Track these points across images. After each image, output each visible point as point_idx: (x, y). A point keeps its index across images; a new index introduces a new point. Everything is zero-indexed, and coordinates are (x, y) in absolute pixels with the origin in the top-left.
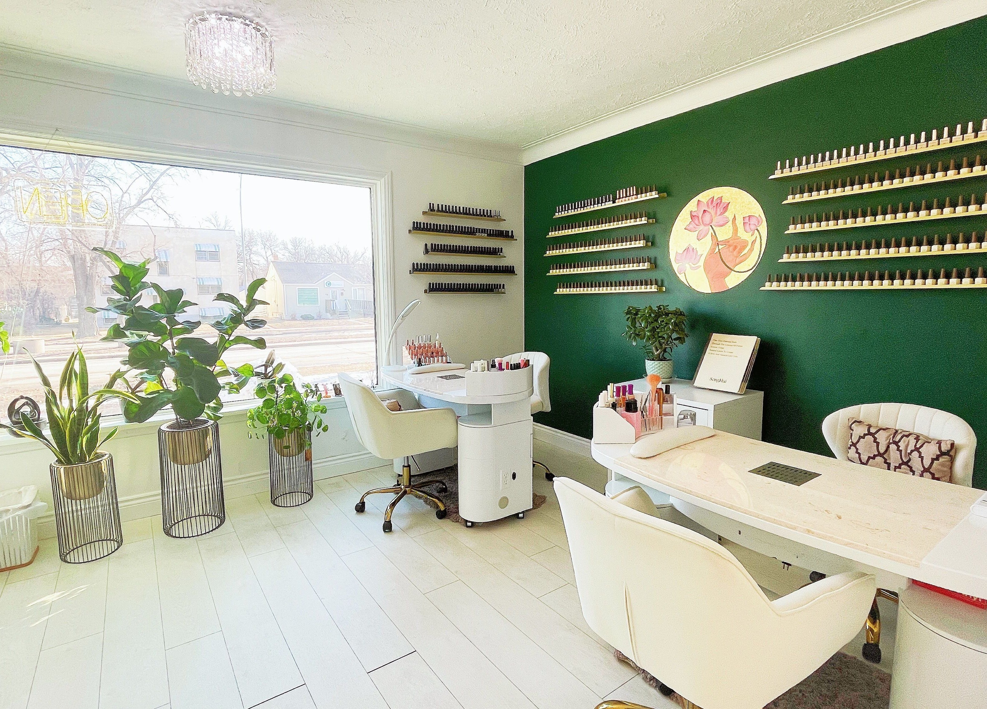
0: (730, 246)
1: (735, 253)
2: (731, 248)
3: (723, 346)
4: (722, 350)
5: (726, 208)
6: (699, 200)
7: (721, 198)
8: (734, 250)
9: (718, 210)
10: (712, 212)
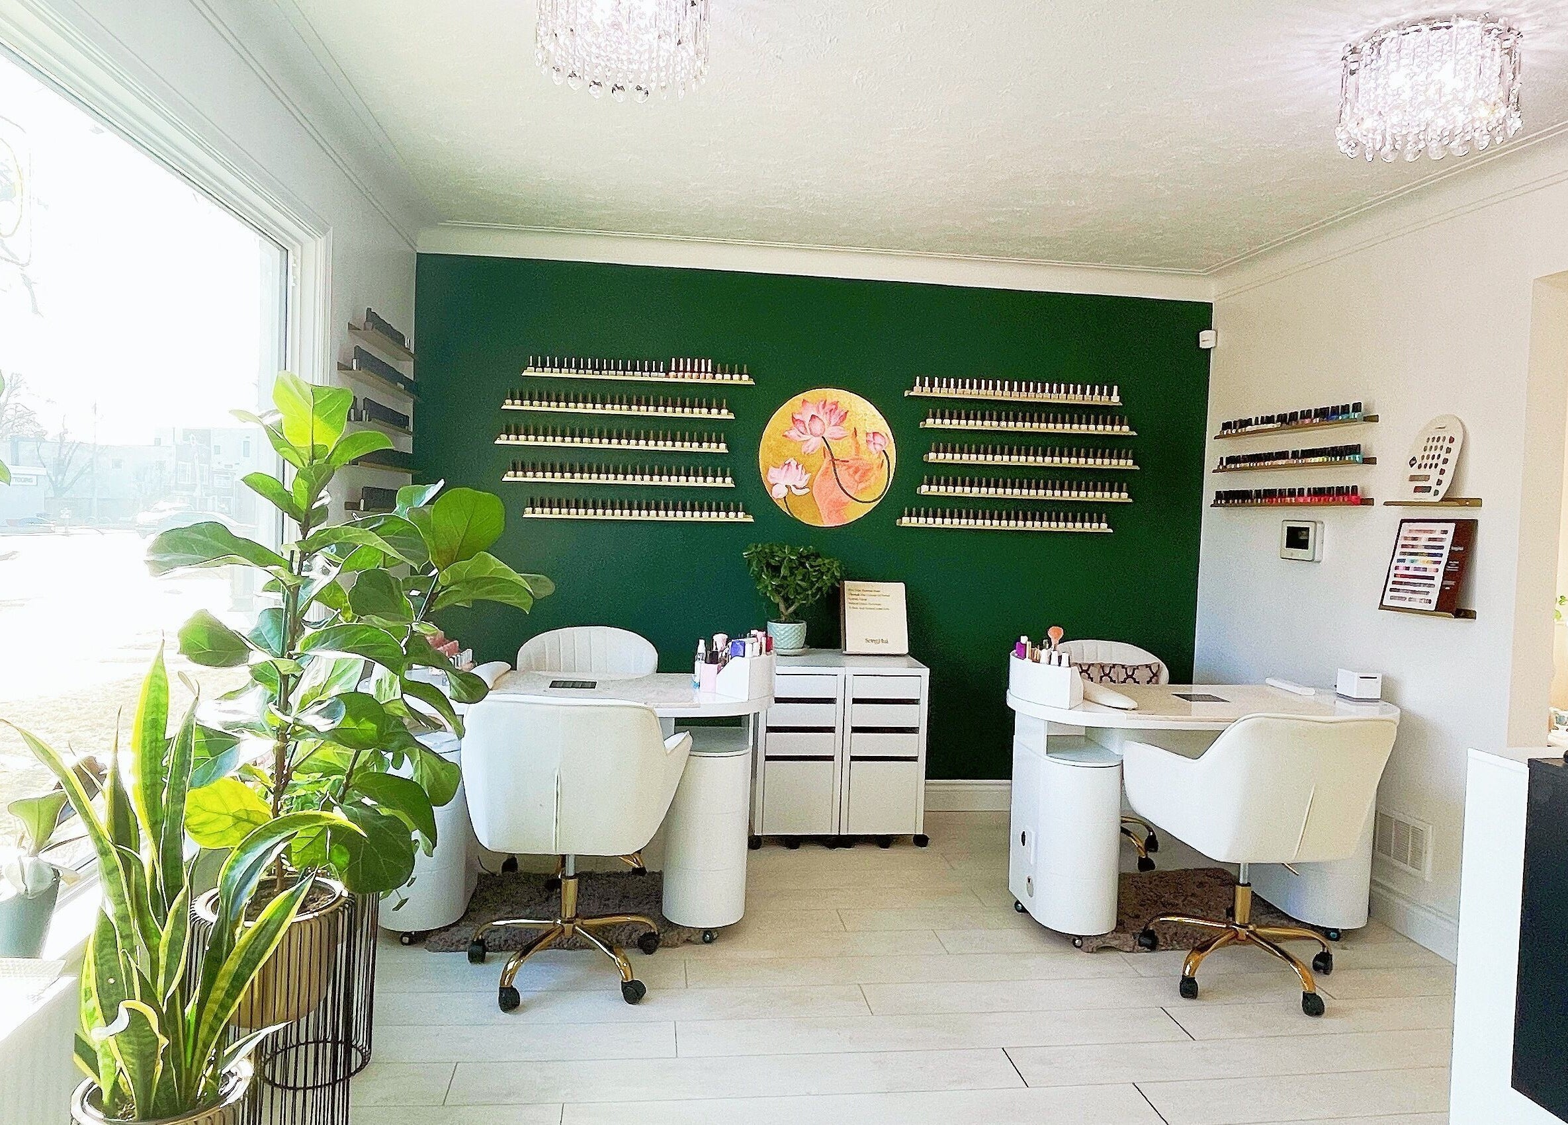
0: (849, 467)
1: (857, 477)
2: (851, 471)
3: (864, 597)
4: (864, 602)
5: (844, 417)
6: (804, 400)
7: (836, 404)
8: (856, 472)
9: (833, 418)
10: (825, 419)
